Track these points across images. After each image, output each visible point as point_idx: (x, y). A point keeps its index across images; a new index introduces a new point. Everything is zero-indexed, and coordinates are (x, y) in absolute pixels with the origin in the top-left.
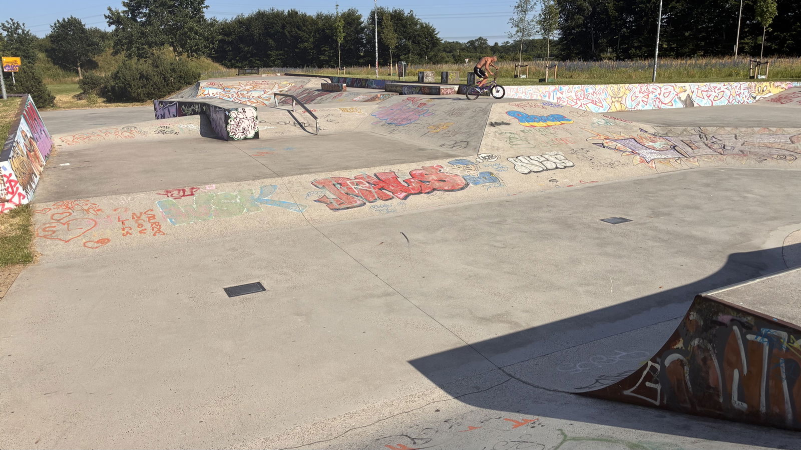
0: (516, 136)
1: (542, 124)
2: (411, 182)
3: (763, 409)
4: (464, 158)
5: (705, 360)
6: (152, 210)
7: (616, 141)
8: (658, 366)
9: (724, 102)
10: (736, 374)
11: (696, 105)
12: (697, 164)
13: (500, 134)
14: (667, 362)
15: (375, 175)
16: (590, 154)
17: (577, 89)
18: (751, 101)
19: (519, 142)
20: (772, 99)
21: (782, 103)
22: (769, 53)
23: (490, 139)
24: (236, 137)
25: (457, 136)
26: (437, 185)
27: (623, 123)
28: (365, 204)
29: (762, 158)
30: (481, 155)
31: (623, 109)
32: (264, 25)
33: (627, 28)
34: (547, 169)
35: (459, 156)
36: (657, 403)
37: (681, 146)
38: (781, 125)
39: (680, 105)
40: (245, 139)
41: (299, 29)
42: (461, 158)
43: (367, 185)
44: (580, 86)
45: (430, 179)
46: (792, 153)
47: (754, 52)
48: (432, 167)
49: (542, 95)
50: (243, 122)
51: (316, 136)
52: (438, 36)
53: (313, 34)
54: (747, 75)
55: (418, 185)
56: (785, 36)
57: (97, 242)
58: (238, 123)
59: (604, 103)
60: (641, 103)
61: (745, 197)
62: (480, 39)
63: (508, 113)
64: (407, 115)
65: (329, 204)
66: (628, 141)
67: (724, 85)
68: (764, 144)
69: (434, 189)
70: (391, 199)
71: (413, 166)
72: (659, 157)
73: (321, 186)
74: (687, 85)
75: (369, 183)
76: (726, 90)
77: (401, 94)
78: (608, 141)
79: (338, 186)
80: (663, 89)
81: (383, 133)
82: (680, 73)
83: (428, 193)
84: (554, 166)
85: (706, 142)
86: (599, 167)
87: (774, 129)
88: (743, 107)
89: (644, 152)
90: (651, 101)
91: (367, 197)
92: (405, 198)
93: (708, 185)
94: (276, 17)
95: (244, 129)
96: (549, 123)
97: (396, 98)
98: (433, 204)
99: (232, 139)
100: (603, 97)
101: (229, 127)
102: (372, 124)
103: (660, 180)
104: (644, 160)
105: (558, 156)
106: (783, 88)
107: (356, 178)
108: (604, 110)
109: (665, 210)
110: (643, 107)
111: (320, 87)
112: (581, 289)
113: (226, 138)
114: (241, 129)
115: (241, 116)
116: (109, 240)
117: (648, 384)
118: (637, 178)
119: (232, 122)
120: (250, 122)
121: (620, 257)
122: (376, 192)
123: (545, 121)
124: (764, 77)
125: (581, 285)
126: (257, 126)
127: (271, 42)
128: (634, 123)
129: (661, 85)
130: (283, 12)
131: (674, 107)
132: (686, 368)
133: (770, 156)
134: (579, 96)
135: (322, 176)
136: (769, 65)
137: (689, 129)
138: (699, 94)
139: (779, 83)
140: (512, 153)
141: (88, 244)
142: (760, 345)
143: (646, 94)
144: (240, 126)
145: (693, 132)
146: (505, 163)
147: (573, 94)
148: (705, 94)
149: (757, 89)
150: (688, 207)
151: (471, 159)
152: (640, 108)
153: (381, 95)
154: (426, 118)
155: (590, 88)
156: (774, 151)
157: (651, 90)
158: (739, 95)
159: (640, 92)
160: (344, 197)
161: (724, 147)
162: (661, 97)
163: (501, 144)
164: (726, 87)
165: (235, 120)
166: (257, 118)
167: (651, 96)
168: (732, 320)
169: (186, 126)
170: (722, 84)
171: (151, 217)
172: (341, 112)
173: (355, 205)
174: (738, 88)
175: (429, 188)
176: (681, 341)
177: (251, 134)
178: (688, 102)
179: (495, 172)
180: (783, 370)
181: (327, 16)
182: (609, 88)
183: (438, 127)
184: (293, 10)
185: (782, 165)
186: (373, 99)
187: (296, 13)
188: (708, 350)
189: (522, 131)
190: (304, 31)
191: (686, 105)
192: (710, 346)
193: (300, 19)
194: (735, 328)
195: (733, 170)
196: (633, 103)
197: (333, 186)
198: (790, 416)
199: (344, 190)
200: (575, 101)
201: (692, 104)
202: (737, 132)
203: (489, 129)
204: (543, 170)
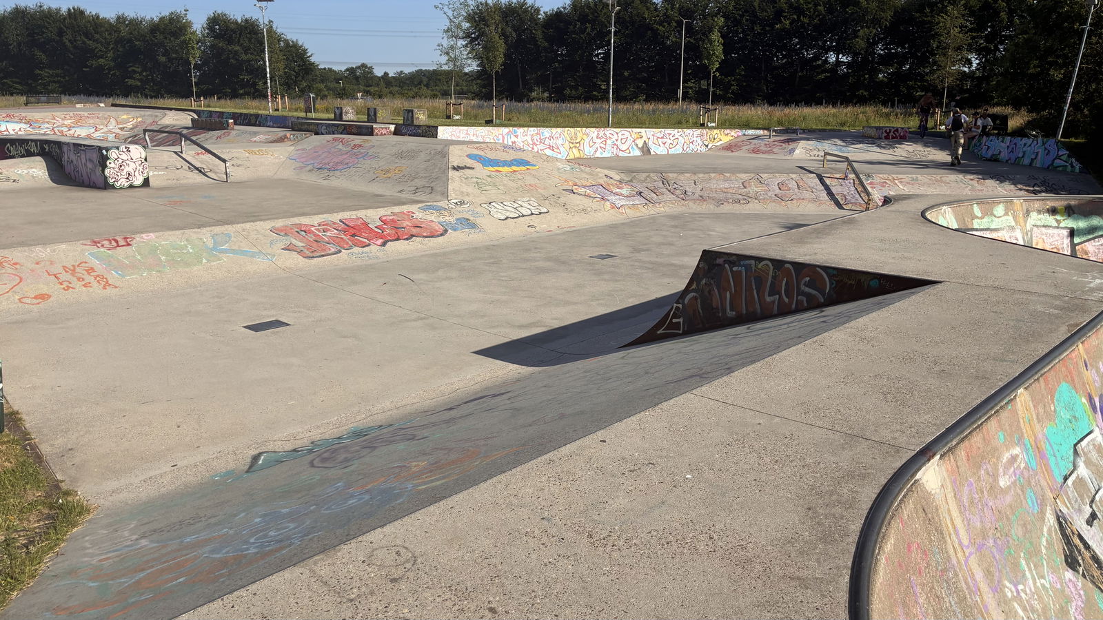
0: (483, 181)
1: (506, 169)
2: (384, 228)
3: (744, 312)
4: (435, 204)
5: (709, 292)
6: (86, 263)
7: (584, 187)
8: (680, 306)
9: (678, 150)
10: (728, 294)
11: (652, 153)
12: (662, 209)
13: (466, 179)
14: (686, 301)
15: (341, 221)
16: (562, 200)
17: (532, 133)
18: (704, 149)
19: (488, 188)
20: (723, 147)
21: (732, 152)
22: (716, 99)
23: (456, 182)
24: (117, 184)
25: (416, 180)
26: (414, 231)
27: (587, 169)
28: (340, 251)
29: (719, 203)
30: (452, 201)
31: (582, 156)
32: (27, 29)
33: (559, 62)
34: (523, 216)
35: (429, 202)
36: (681, 332)
37: (646, 193)
38: (734, 171)
39: (637, 153)
40: (131, 186)
41: (87, 38)
42: (432, 204)
43: (336, 231)
44: (535, 129)
45: (404, 225)
46: (745, 198)
47: (701, 97)
48: (403, 213)
49: (495, 138)
50: (128, 165)
51: (226, 183)
52: (312, 59)
53: (112, 46)
54: (696, 123)
55: (393, 232)
56: (729, 81)
57: (36, 297)
58: (121, 166)
59: (562, 149)
60: (599, 150)
61: (708, 235)
62: (363, 65)
63: (469, 156)
64: (341, 158)
65: (300, 252)
66: (596, 187)
67: (678, 132)
68: (720, 189)
69: (412, 236)
70: (368, 246)
71: (382, 212)
72: (628, 203)
73: (282, 234)
74: (643, 130)
75: (337, 230)
76: (680, 138)
77: (317, 133)
78: (577, 187)
79: (303, 233)
80: (620, 135)
81: (314, 179)
82: (629, 119)
83: (407, 239)
84: (530, 213)
85: (669, 188)
86: (573, 214)
87: (728, 175)
88: (696, 155)
89: (613, 198)
90: (609, 147)
91: (341, 246)
92: (384, 244)
93: (676, 227)
94: (46, 17)
95: (129, 174)
96: (515, 168)
97: (315, 140)
98: (417, 249)
99: (113, 187)
100: (560, 142)
101: (107, 172)
102: (294, 169)
103: (633, 224)
104: (613, 206)
105: (531, 203)
106: (732, 136)
107: (320, 225)
108: (562, 156)
109: (644, 247)
110: (602, 154)
111: (189, 124)
112: (594, 303)
113: (106, 186)
114: (125, 173)
115: (124, 156)
116: (49, 296)
117: (674, 320)
118: (610, 223)
119: (111, 164)
120: (137, 165)
121: (617, 281)
122: (348, 239)
123: (510, 166)
124: (713, 125)
125: (592, 300)
126: (147, 170)
127: (40, 56)
128: (598, 170)
129: (618, 130)
130: (58, 10)
131: (631, 155)
132: (699, 301)
133: (727, 200)
134: (535, 141)
135: (279, 223)
136: (719, 113)
137: (652, 175)
138: (655, 141)
139: (728, 131)
140: (483, 199)
141: (24, 300)
142: (741, 272)
143: (603, 139)
144: (123, 170)
145: (655, 178)
146: (479, 209)
147: (528, 138)
148: (660, 140)
149: (708, 137)
150: (663, 244)
151: (442, 204)
152: (598, 155)
153: (291, 135)
154: (369, 162)
155: (546, 132)
156: (729, 196)
157: (608, 135)
158: (692, 142)
159: (597, 138)
160: (315, 245)
161: (685, 193)
162: (619, 143)
163: (470, 190)
164: (680, 134)
165: (116, 161)
166: (146, 160)
167: (609, 142)
168: (725, 261)
169: (26, 171)
170: (676, 130)
171: (89, 270)
172: (247, 155)
173: (330, 252)
174: (691, 135)
175: (406, 234)
176: (695, 283)
177: (139, 181)
178: (645, 149)
179: (472, 218)
180: (753, 284)
181: (131, 21)
182: (566, 132)
183: (388, 171)
184: (76, 7)
185: (738, 208)
186: (281, 140)
187: (82, 13)
188: (711, 284)
189: (489, 176)
190: (96, 41)
191: (643, 152)
192: (712, 282)
193: (89, 22)
194: (726, 265)
195: (695, 214)
196: (591, 149)
197: (296, 233)
198: (759, 311)
199: (311, 238)
200: (531, 146)
201: (649, 150)
202: (695, 177)
203: (451, 173)
204: (519, 216)
